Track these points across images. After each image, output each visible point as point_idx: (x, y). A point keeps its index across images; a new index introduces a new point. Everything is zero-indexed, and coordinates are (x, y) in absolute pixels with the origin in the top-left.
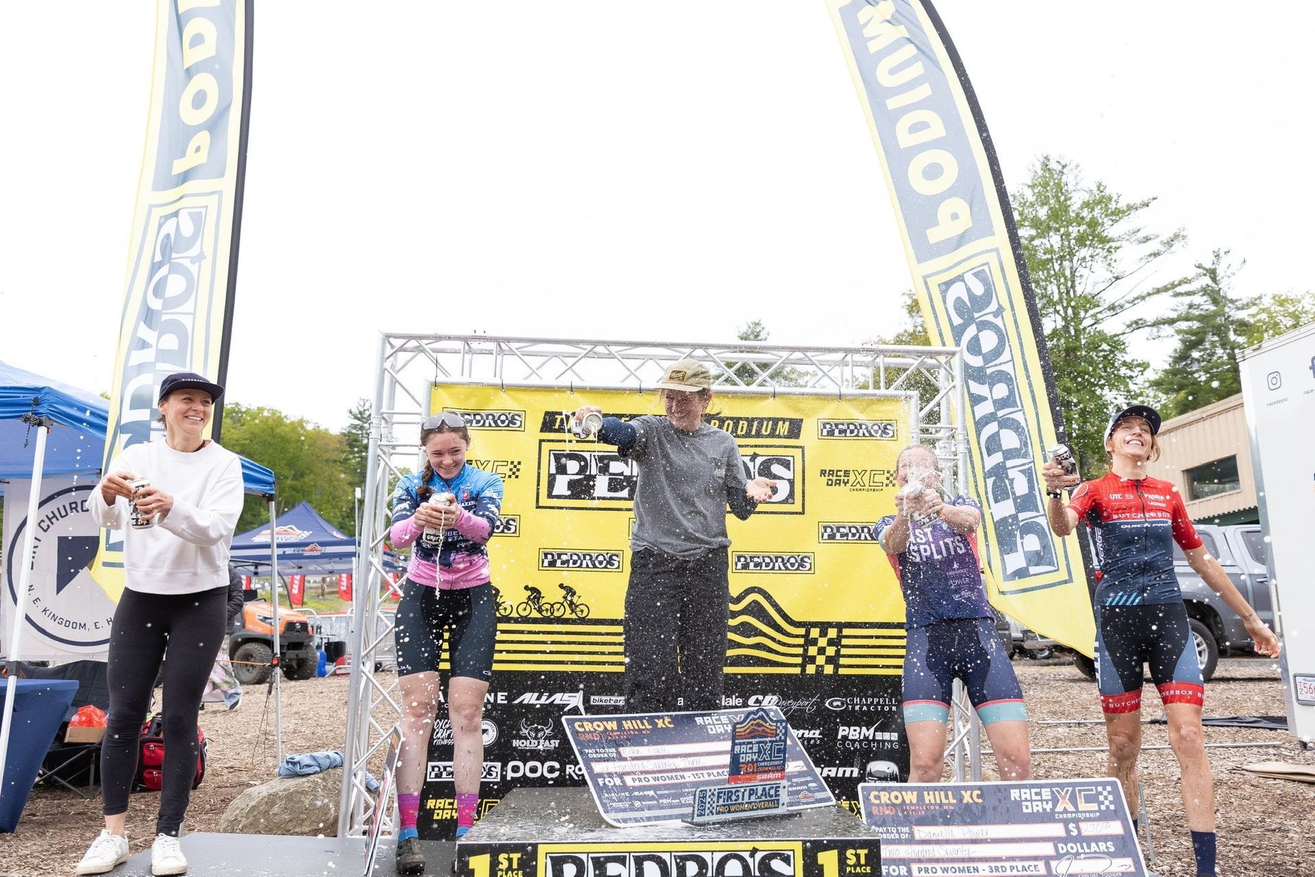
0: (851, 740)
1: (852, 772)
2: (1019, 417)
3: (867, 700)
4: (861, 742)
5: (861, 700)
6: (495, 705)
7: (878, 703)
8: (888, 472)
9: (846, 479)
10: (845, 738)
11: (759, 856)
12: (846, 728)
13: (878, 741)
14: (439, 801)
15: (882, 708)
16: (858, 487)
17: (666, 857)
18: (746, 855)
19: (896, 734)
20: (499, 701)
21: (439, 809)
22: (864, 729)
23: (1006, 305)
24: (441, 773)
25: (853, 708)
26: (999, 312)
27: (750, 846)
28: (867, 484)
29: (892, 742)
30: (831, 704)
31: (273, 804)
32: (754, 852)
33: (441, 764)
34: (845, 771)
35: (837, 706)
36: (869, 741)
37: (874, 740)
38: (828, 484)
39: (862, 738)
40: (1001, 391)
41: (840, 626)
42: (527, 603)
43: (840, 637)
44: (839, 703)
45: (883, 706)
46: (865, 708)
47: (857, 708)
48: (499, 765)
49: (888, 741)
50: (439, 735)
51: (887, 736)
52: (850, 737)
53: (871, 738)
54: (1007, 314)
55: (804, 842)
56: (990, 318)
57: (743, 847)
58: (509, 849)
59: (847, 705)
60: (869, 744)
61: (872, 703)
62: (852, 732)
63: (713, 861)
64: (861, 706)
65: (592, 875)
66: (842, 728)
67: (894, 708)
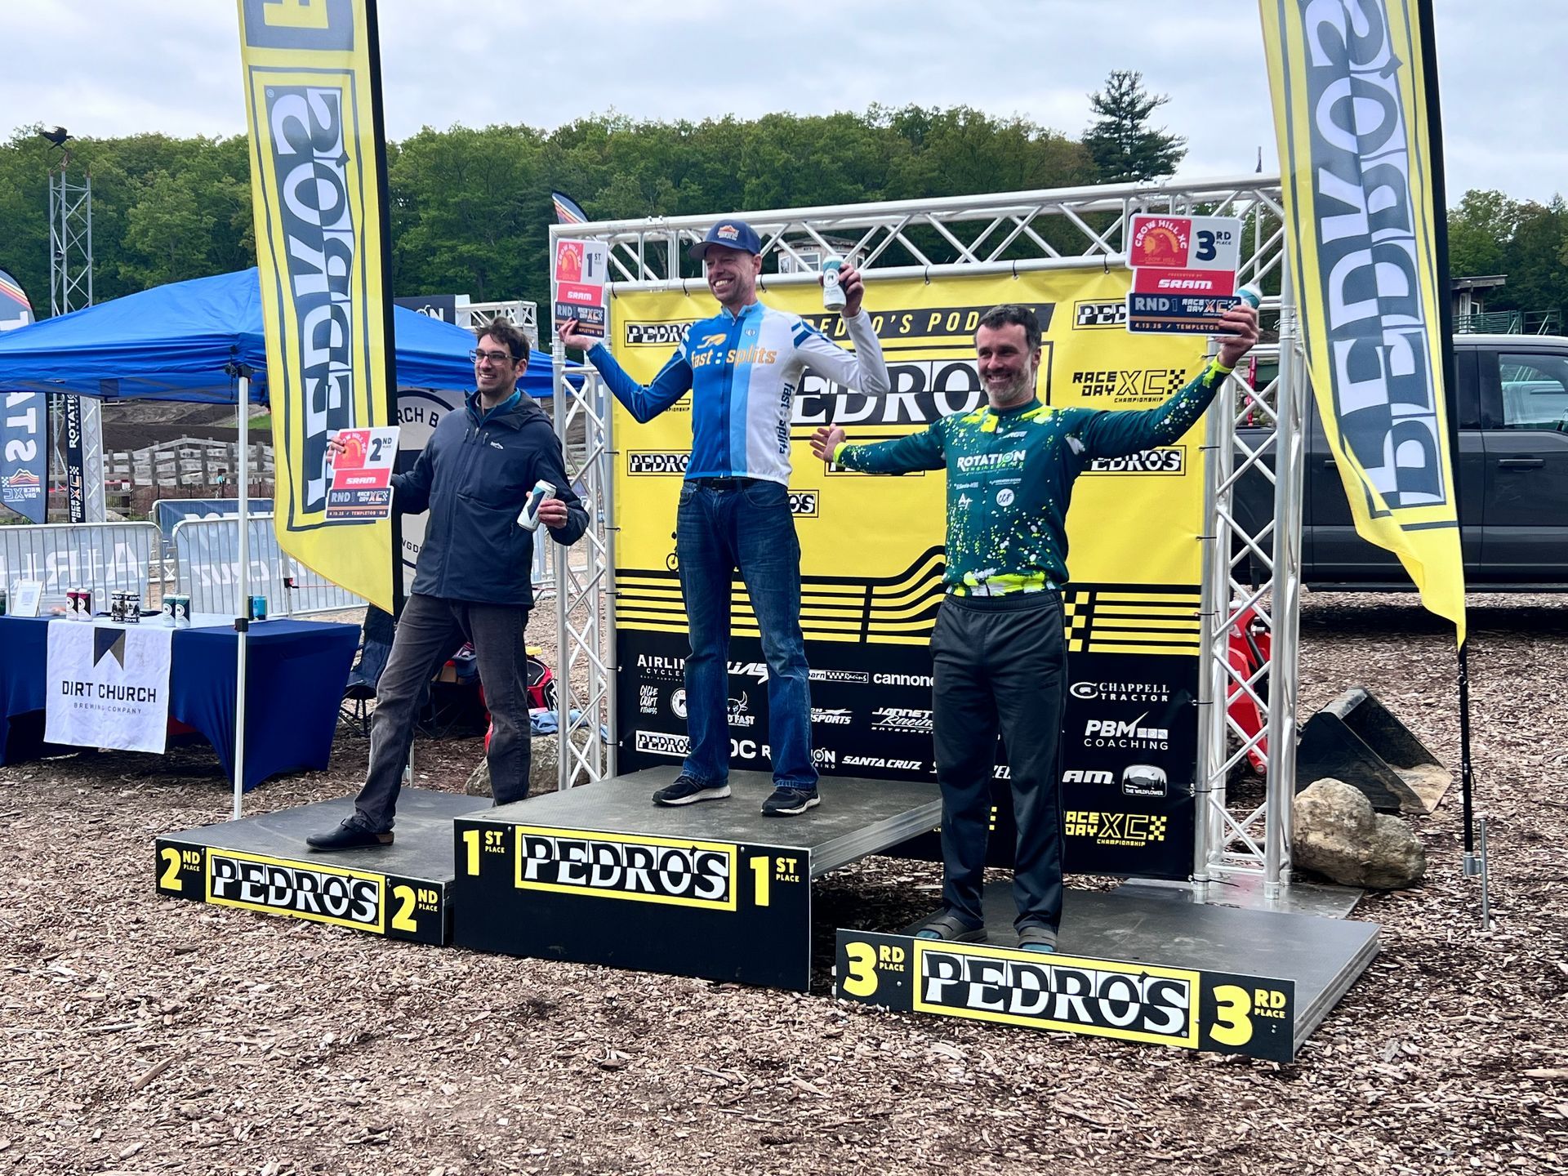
0: (1103, 738)
3: (1126, 688)
4: (1116, 740)
5: (1119, 687)
7: (1143, 691)
8: (1173, 372)
9: (1110, 385)
10: (1095, 735)
11: (698, 855)
12: (1097, 723)
13: (1141, 740)
15: (1148, 698)
16: (1127, 396)
17: (618, 847)
18: (686, 853)
19: (1166, 732)
22: (1122, 724)
25: (1108, 697)
27: (690, 845)
28: (1140, 391)
29: (1159, 741)
30: (1077, 690)
32: (693, 851)
34: (1094, 776)
35: (1086, 694)
36: (1129, 740)
37: (1135, 738)
38: (1084, 394)
39: (1119, 734)
41: (1093, 589)
43: (1093, 601)
44: (1088, 690)
45: (1149, 695)
46: (1124, 697)
47: (1113, 697)
49: (1154, 740)
51: (1153, 733)
52: (1103, 734)
53: (1131, 735)
55: (739, 846)
57: (685, 845)
58: (494, 827)
59: (1100, 692)
60: (1128, 744)
61: (1134, 691)
62: (1105, 728)
63: (658, 855)
64: (1119, 694)
65: (558, 857)
66: (1090, 722)
67: (1164, 698)
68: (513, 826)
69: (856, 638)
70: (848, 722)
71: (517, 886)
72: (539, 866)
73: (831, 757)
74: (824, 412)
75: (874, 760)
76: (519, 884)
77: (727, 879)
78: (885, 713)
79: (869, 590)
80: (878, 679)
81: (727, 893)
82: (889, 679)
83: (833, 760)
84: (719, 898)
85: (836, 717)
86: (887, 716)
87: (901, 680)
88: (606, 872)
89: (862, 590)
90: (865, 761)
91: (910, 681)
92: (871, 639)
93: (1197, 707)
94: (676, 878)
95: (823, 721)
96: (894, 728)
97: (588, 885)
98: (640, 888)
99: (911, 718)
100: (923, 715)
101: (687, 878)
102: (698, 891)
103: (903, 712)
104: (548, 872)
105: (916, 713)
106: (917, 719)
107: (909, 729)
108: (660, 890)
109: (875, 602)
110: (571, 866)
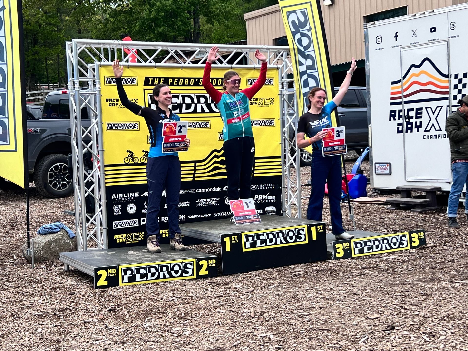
1: (260, 211)
2: (316, 74)
3: (264, 185)
4: (262, 200)
5: (262, 185)
6: (134, 197)
7: (268, 186)
10: (257, 199)
11: (297, 230)
13: (269, 200)
14: (118, 236)
15: (270, 188)
16: (261, 105)
17: (274, 232)
19: (275, 197)
20: (136, 196)
21: (118, 238)
22: (264, 196)
23: (313, 27)
24: (118, 225)
25: (260, 188)
26: (310, 29)
28: (264, 104)
29: (273, 199)
30: (252, 187)
31: (51, 244)
32: (295, 229)
33: (117, 222)
34: (258, 211)
35: (254, 188)
37: (267, 199)
39: (263, 199)
40: (309, 62)
42: (144, 157)
44: (254, 187)
46: (264, 188)
47: (261, 188)
48: (137, 220)
49: (272, 199)
50: (115, 211)
51: (271, 197)
52: (259, 199)
53: (266, 199)
54: (313, 31)
55: (307, 225)
56: (306, 32)
58: (234, 235)
59: (258, 187)
60: (266, 201)
61: (266, 186)
62: (259, 197)
63: (285, 232)
64: (262, 187)
65: (256, 239)
66: (256, 196)
67: (273, 187)
68: (241, 233)
69: (191, 179)
70: (189, 205)
71: (243, 251)
72: (250, 243)
73: (184, 217)
74: (179, 109)
75: (197, 216)
76: (244, 250)
77: (305, 235)
78: (200, 201)
79: (195, 164)
80: (198, 191)
81: (305, 239)
82: (201, 191)
83: (185, 218)
84: (303, 241)
85: (185, 204)
86: (200, 202)
87: (204, 190)
88: (271, 241)
89: (193, 164)
90: (195, 217)
91: (207, 190)
92: (196, 179)
93: (281, 189)
94: (291, 238)
95: (181, 206)
96: (203, 205)
97: (266, 246)
98: (281, 243)
99: (208, 201)
100: (211, 200)
101: (294, 237)
102: (298, 240)
103: (205, 200)
104: (253, 245)
105: (209, 200)
106: (209, 201)
107: (207, 205)
108: (287, 242)
109: (197, 168)
110: (260, 241)
